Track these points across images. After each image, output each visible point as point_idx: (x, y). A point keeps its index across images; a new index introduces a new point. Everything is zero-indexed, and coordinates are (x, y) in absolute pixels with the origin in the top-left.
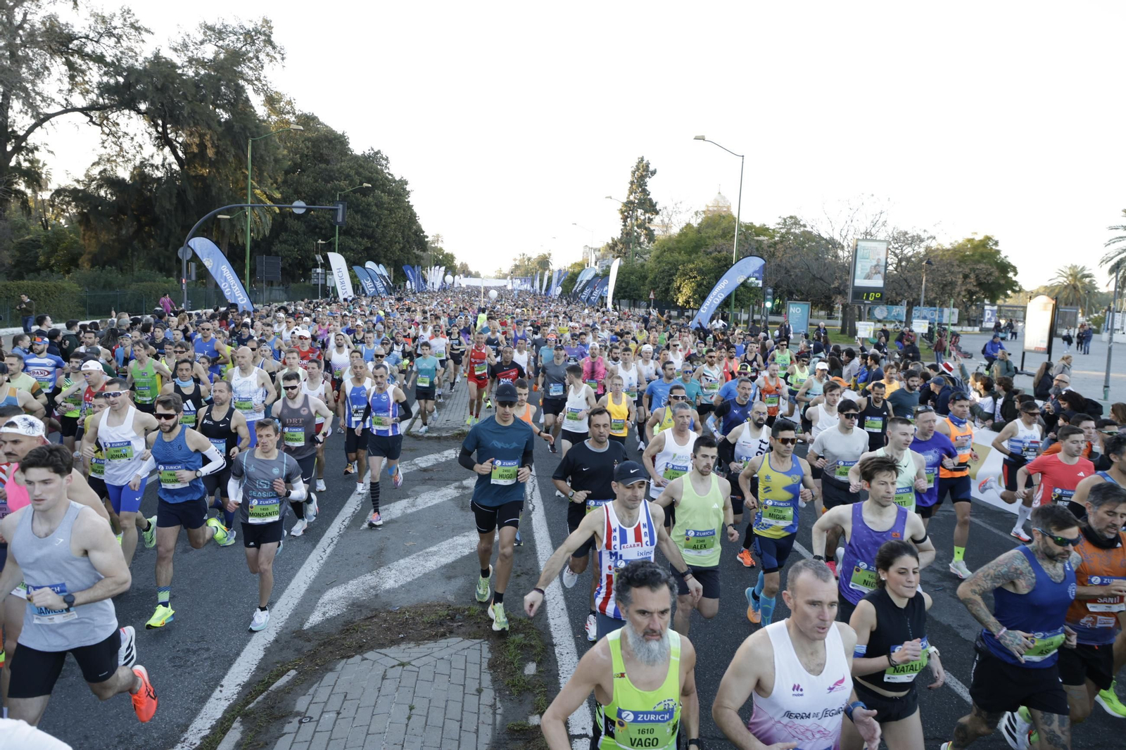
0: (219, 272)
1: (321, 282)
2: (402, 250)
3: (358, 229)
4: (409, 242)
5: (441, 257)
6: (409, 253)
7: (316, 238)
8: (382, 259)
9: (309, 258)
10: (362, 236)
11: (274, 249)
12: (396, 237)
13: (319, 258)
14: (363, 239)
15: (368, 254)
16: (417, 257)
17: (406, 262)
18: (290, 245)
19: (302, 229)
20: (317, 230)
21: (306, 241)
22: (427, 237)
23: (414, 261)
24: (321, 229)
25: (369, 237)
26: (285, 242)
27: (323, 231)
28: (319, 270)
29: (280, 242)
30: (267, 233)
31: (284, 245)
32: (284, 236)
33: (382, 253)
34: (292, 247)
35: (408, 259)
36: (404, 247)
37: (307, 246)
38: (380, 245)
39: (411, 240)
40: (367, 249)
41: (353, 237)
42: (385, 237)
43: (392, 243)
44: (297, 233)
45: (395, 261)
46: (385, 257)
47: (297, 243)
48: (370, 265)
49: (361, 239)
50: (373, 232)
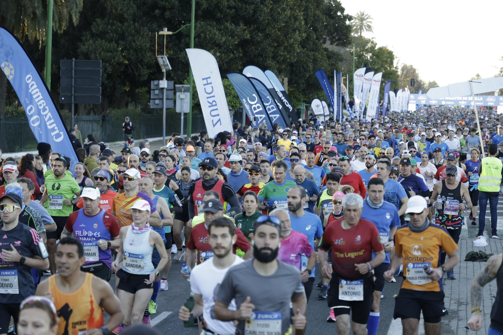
0: (24, 86)
1: (166, 104)
2: (303, 44)
3: (230, 7)
4: (315, 30)
5: (369, 56)
6: (316, 49)
7: (155, 25)
8: (269, 62)
9: (141, 62)
10: (235, 20)
11: (83, 48)
12: (296, 19)
13: (164, 61)
14: (237, 24)
15: (245, 53)
16: (331, 56)
17: (311, 66)
18: (111, 41)
19: (131, 11)
20: (157, 11)
21: (138, 32)
22: (350, 18)
23: (325, 64)
24: (164, 9)
25: (247, 23)
26: (102, 35)
27: (168, 14)
28: (164, 84)
29: (93, 35)
30: (75, 20)
31: (99, 41)
32: (99, 25)
33: (270, 50)
34: (114, 44)
35: (315, 60)
36: (308, 38)
37: (141, 42)
38: (267, 36)
39: (319, 26)
40: (244, 44)
41: (219, 21)
42: (276, 21)
43: (287, 31)
44: (121, 19)
45: (292, 65)
46: (274, 58)
47: (122, 37)
48: (251, 71)
49: (233, 26)
50: (255, 11)
